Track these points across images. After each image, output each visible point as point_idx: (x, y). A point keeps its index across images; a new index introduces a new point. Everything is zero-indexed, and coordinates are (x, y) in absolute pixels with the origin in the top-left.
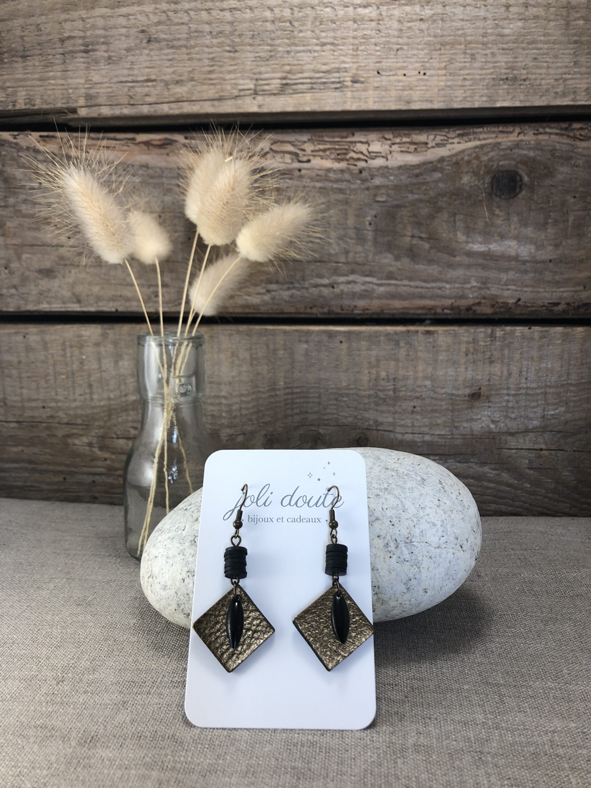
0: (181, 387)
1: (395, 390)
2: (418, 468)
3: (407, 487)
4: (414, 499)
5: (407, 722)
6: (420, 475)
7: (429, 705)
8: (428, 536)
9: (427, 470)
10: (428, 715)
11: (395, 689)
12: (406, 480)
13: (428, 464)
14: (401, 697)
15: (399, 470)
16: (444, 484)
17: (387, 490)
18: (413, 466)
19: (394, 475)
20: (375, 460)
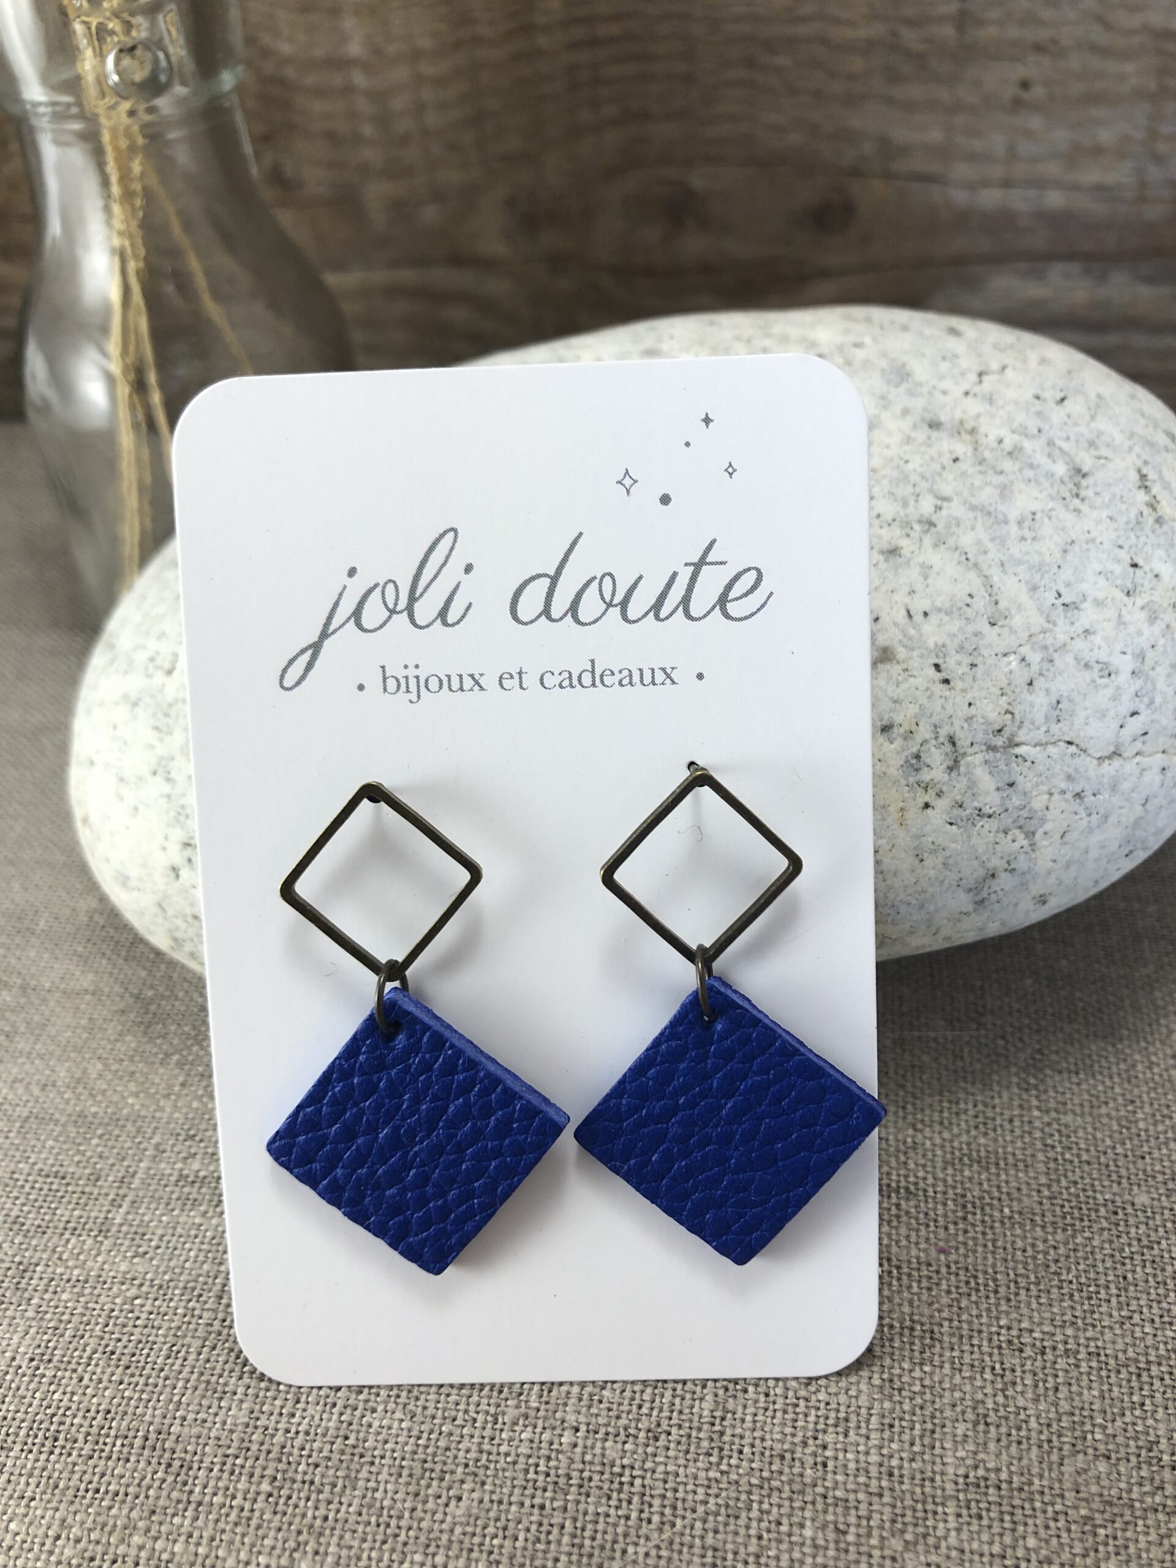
0: (127, 62)
1: (964, 20)
5: (942, 1367)
6: (1067, 454)
7: (1016, 1282)
8: (1079, 720)
9: (1093, 425)
10: (1014, 1333)
11: (907, 1213)
12: (1011, 477)
13: (1099, 396)
14: (925, 1250)
15: (982, 430)
16: (1156, 490)
17: (933, 530)
18: (1038, 406)
19: (961, 457)
20: (889, 383)
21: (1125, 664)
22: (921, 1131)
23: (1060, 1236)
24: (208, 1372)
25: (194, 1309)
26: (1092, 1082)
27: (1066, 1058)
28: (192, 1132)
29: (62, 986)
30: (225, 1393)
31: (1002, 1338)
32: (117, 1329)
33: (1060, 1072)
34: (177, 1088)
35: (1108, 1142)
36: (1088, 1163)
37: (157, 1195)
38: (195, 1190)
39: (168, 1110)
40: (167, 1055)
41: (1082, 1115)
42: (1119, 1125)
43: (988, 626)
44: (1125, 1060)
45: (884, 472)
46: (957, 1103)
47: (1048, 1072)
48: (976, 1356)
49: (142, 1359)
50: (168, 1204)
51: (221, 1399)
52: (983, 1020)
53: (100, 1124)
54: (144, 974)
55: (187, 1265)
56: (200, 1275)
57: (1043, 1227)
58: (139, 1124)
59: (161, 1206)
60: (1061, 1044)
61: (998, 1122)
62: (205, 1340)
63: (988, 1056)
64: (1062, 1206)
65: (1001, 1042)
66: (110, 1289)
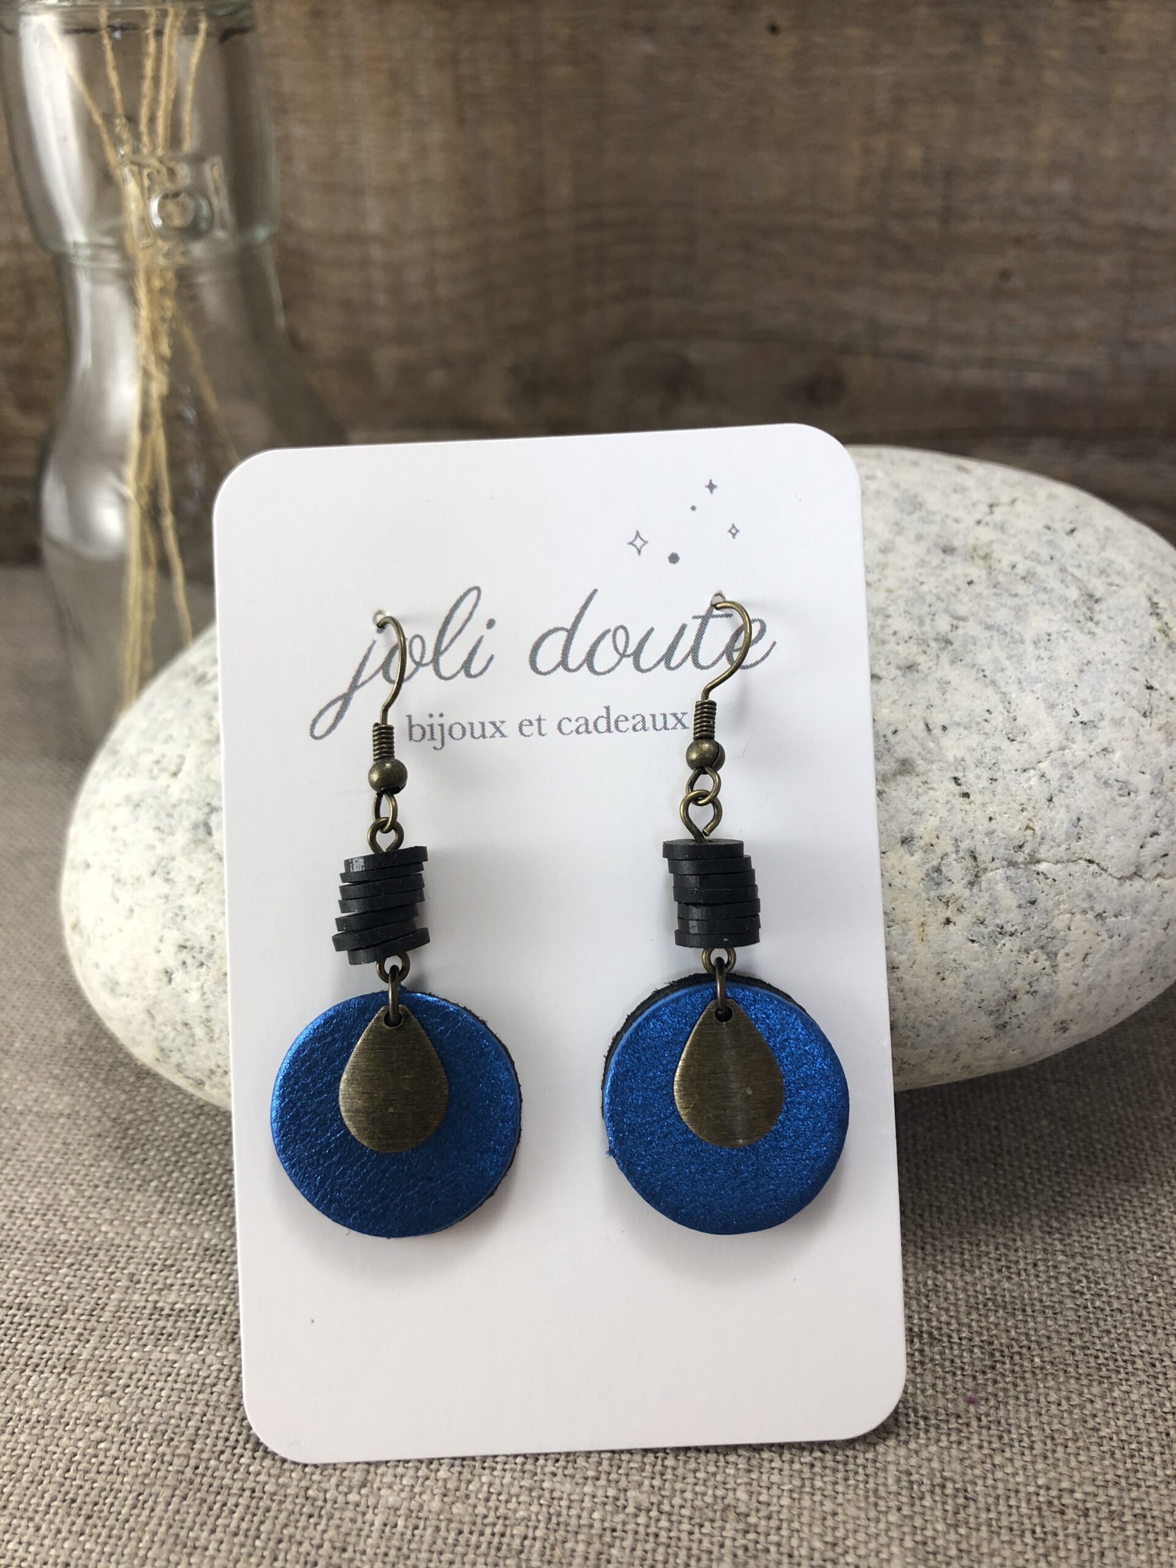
0: (171, 206)
1: (947, 215)
2: (1068, 544)
3: (1029, 635)
4: (1057, 686)
5: (978, 1530)
6: (1080, 580)
7: (1053, 1438)
8: (1100, 837)
9: (1103, 555)
10: (1054, 1493)
11: (932, 1360)
12: (1026, 600)
13: (1107, 529)
14: (954, 1400)
15: (995, 556)
16: (1167, 617)
17: (950, 648)
18: (1048, 536)
19: (976, 580)
20: (902, 511)
21: (1144, 783)
22: (942, 1273)
23: (1096, 1390)
24: (176, 1525)
25: (164, 1455)
26: (1117, 1226)
27: (1088, 1201)
28: (169, 1262)
29: (35, 1109)
30: (195, 1548)
31: (1041, 1499)
32: (79, 1475)
33: (1083, 1216)
34: (154, 1216)
35: (1139, 1290)
36: (1121, 1311)
37: (127, 1330)
38: (170, 1324)
39: (143, 1238)
40: (146, 1182)
41: (1110, 1261)
42: (1149, 1272)
43: (1008, 742)
44: (1150, 1204)
45: (900, 592)
46: (978, 1245)
47: (1072, 1216)
48: (1014, 1518)
49: (106, 1508)
50: (140, 1339)
51: (190, 1555)
52: (1000, 1161)
53: (70, 1253)
54: (123, 1097)
55: (158, 1406)
56: (171, 1417)
57: (1078, 1379)
58: (112, 1253)
59: (134, 1341)
60: (1082, 1186)
61: (1022, 1266)
62: (175, 1489)
63: (1007, 1197)
64: (1097, 1357)
65: (1020, 1184)
66: (73, 1431)
